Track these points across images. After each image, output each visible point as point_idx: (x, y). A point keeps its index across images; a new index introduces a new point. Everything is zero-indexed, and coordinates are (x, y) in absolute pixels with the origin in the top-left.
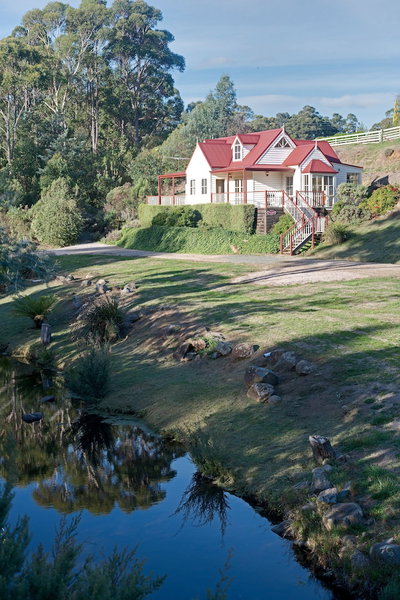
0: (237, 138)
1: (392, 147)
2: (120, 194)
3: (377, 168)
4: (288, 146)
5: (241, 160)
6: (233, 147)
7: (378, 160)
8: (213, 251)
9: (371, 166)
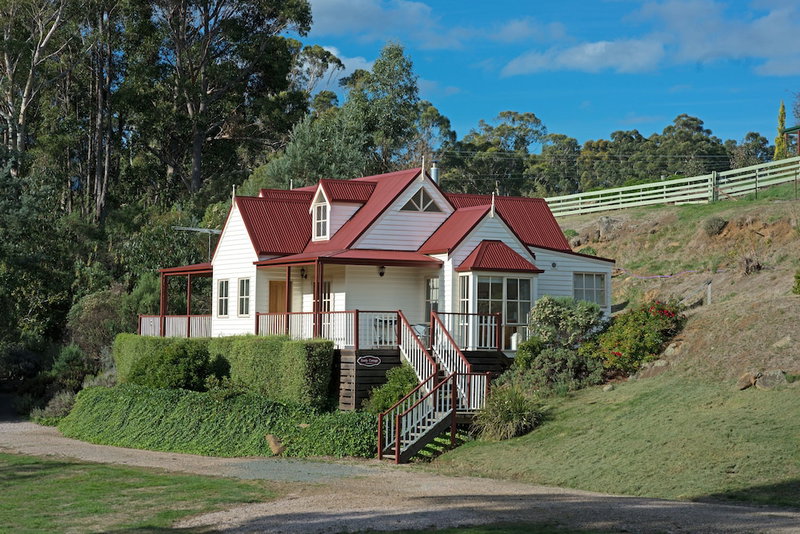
0: (321, 187)
1: (724, 215)
2: (98, 309)
3: (686, 260)
4: (434, 208)
5: (327, 237)
6: (313, 208)
7: (693, 243)
8: (229, 448)
9: (676, 256)
